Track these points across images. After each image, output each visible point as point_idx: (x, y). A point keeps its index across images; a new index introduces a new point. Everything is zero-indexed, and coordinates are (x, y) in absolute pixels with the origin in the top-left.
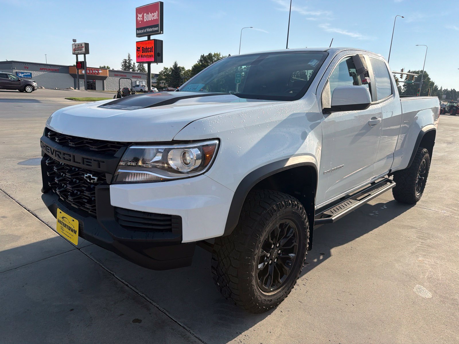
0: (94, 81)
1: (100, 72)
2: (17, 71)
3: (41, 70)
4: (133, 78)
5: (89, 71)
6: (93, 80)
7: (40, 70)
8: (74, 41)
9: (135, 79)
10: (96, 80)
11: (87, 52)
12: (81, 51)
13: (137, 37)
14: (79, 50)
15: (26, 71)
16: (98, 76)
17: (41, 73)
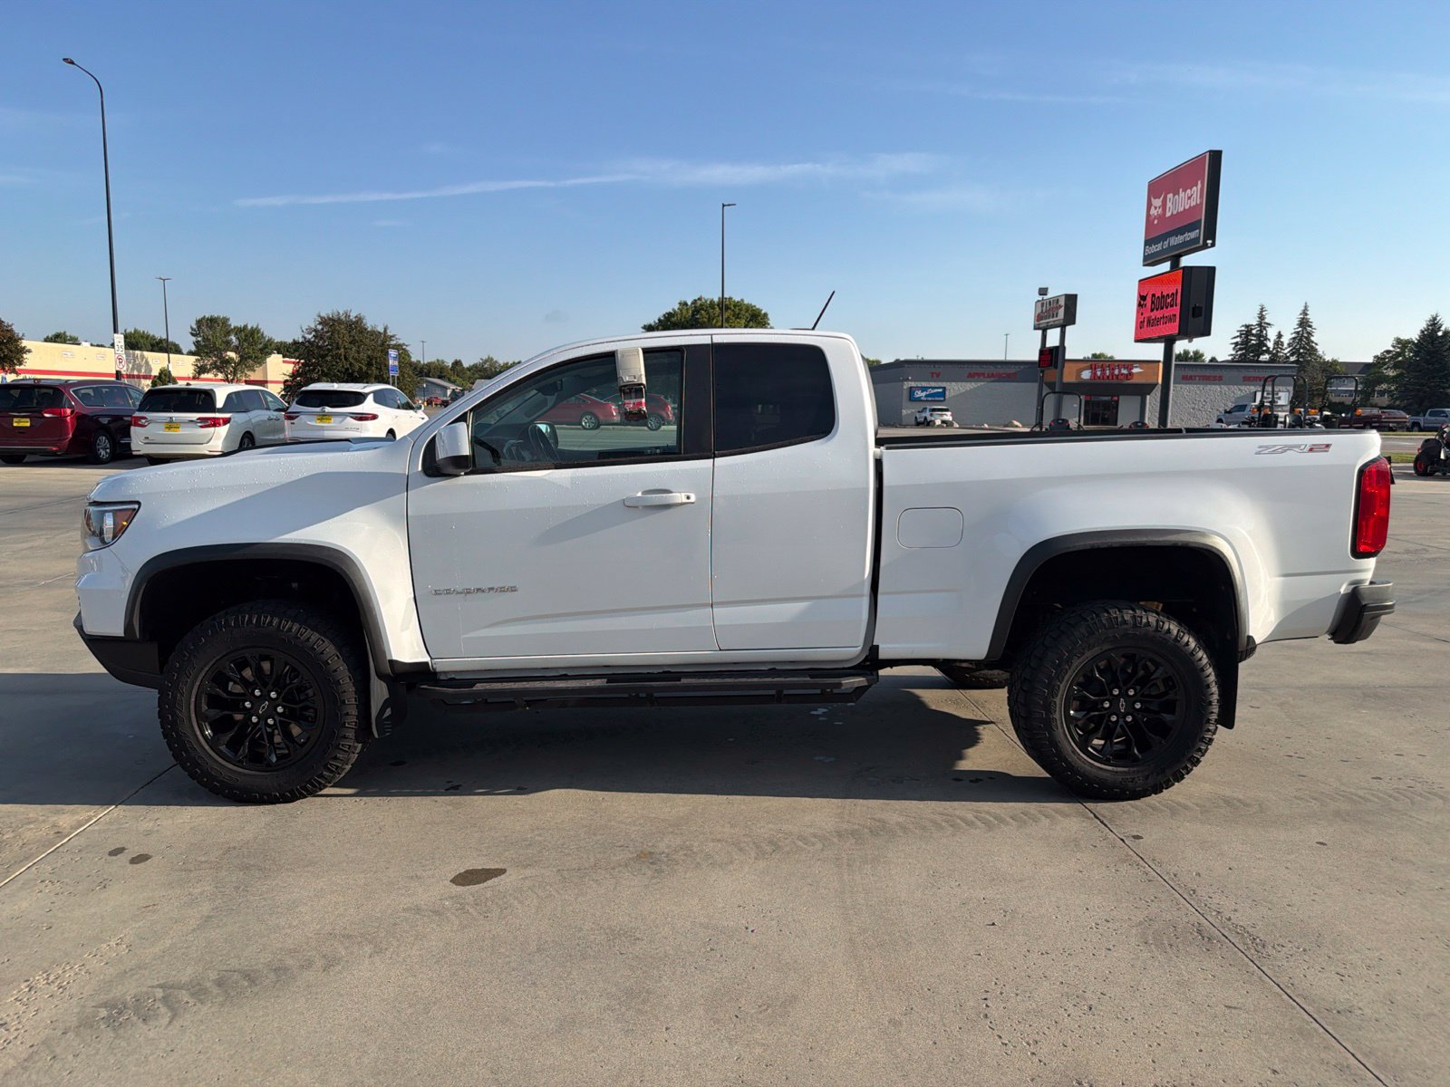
0: (1116, 398)
1: (1135, 370)
2: (913, 384)
3: (971, 377)
4: (1246, 385)
5: (1103, 370)
6: (1112, 396)
7: (968, 377)
8: (1043, 291)
9: (1253, 387)
10: (1121, 397)
11: (1070, 318)
12: (1055, 319)
13: (1144, 265)
14: (1049, 318)
15: (933, 384)
16: (1129, 384)
17: (969, 386)
